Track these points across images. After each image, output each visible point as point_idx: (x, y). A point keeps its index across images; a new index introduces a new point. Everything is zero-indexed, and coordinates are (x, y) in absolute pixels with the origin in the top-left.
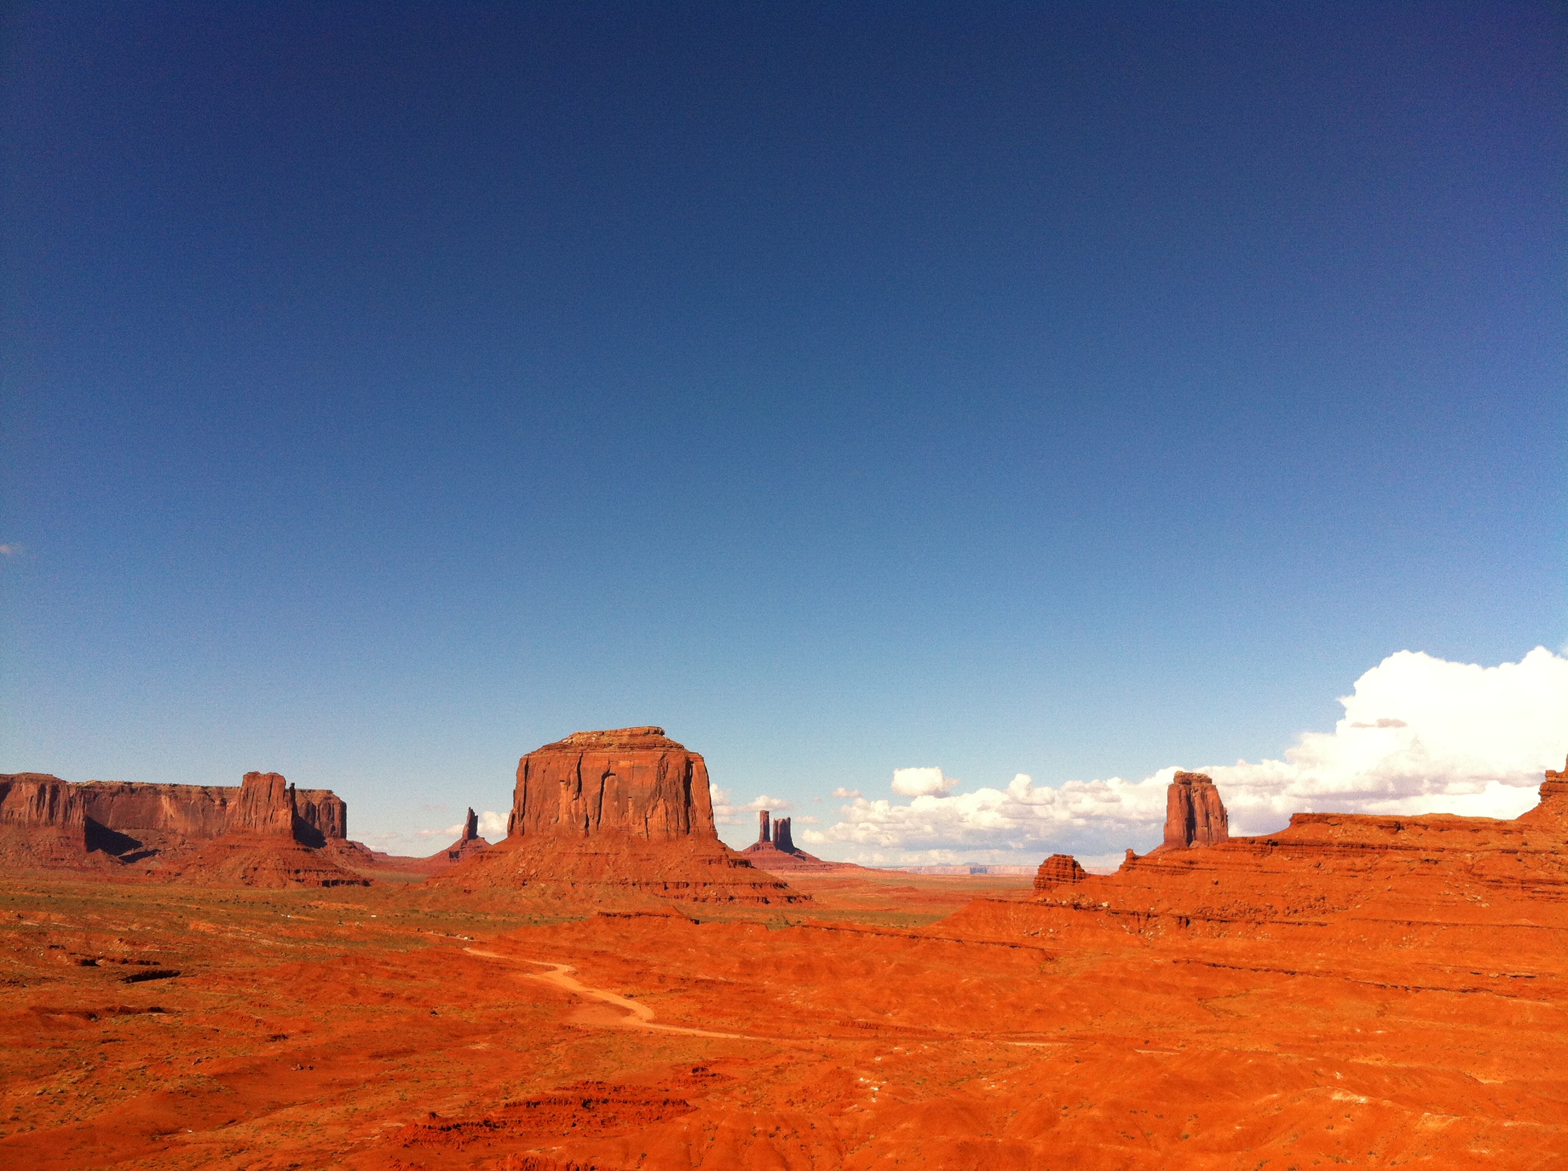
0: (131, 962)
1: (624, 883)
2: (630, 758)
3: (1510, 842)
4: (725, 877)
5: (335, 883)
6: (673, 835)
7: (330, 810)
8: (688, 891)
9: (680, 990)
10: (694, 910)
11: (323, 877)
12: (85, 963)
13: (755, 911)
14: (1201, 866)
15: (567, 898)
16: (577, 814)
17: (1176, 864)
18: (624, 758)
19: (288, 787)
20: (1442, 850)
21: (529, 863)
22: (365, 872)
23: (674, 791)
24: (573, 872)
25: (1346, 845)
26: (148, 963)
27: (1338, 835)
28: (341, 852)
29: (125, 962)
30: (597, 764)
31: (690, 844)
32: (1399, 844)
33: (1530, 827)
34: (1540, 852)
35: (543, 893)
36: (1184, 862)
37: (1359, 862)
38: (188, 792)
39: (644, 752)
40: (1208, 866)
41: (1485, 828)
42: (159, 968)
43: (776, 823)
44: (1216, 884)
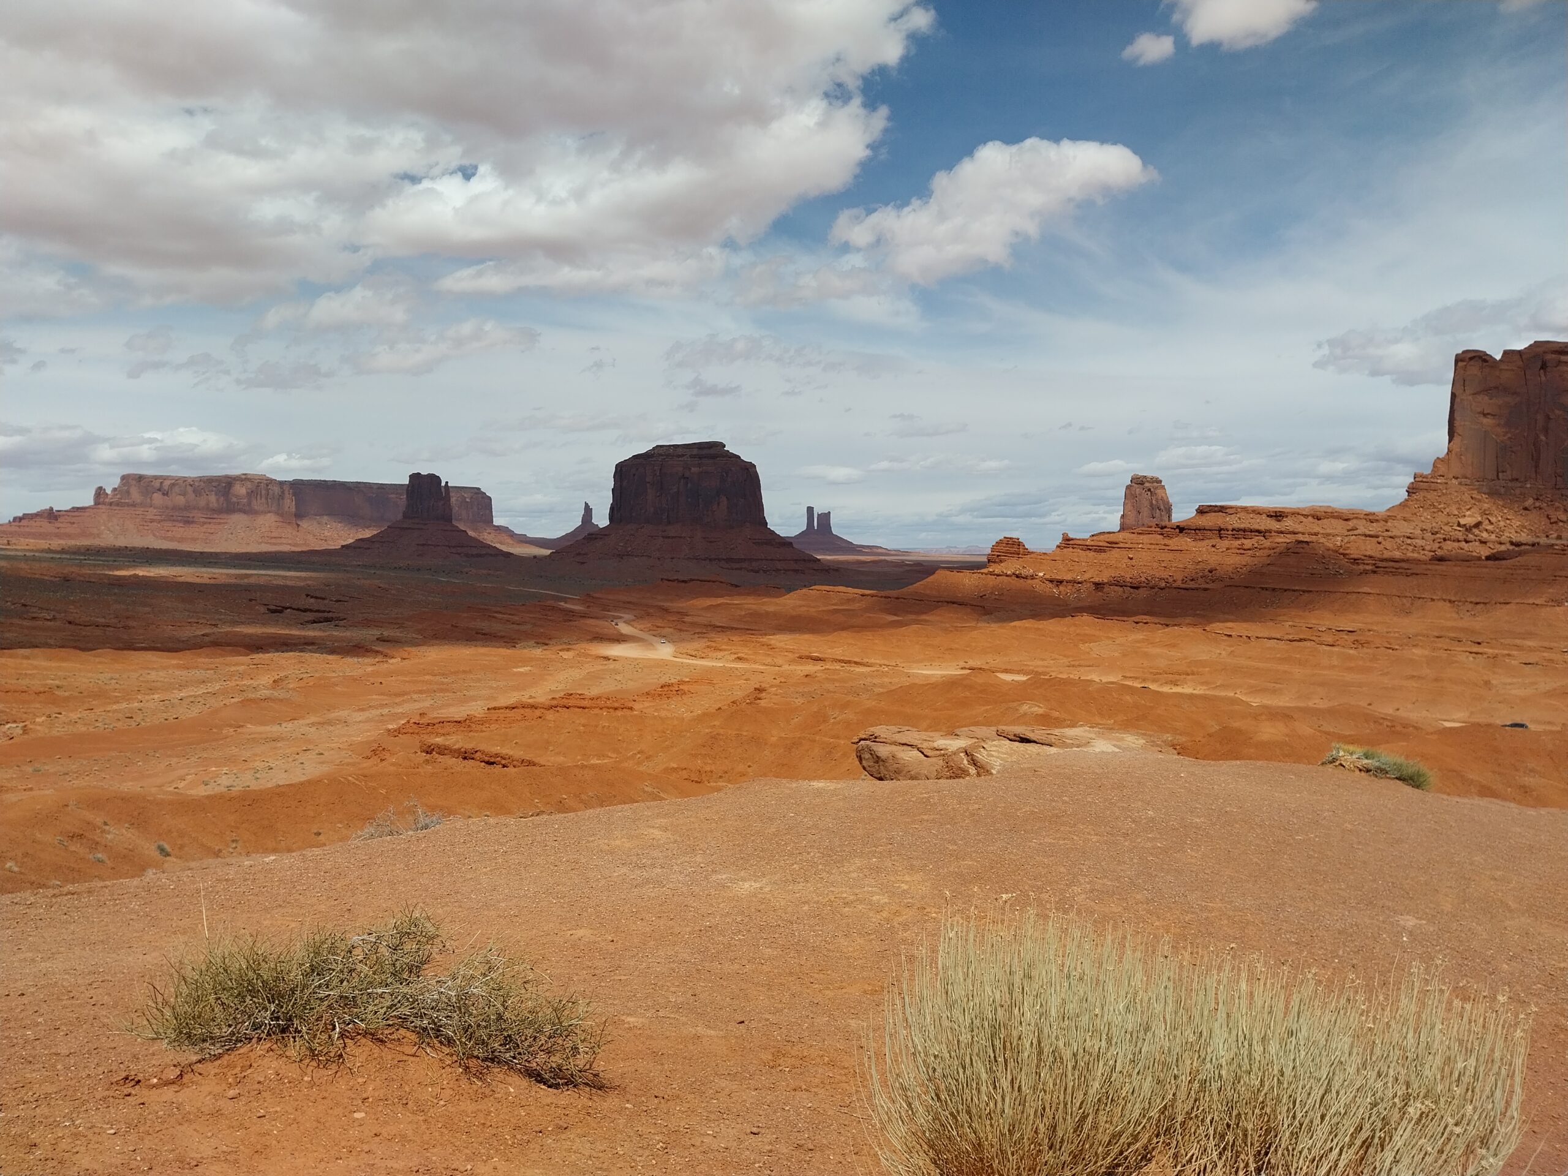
3: (1374, 529)
7: (479, 503)
11: (475, 551)
14: (1121, 545)
17: (1101, 544)
19: (444, 484)
20: (1316, 534)
22: (509, 549)
25: (1239, 530)
27: (1232, 522)
28: (487, 532)
32: (1283, 529)
33: (1393, 518)
34: (1399, 537)
36: (1108, 542)
37: (1248, 543)
40: (1127, 546)
41: (1356, 518)
43: (821, 516)
44: (1131, 559)
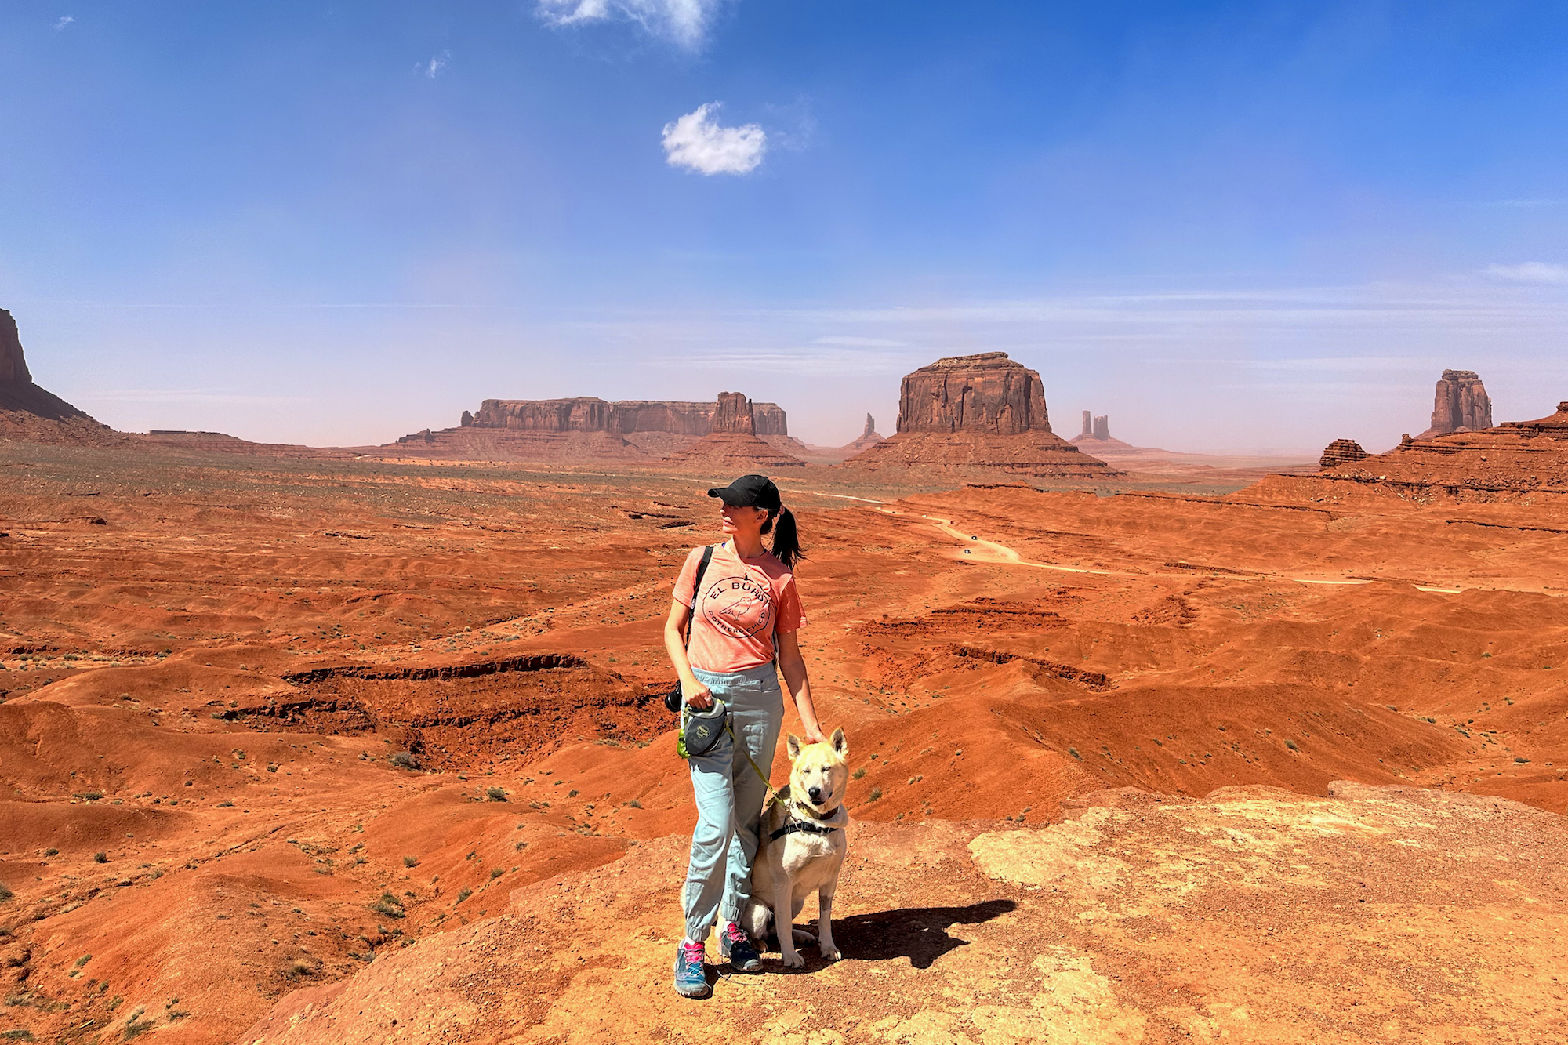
0: (663, 516)
1: (982, 464)
2: (982, 375)
4: (1058, 460)
5: (782, 464)
6: (1018, 430)
7: (776, 418)
8: (1029, 470)
9: (1035, 538)
10: (1035, 482)
11: (774, 461)
12: (634, 517)
13: (1082, 483)
14: (1471, 446)
15: (941, 474)
16: (945, 416)
17: (1448, 445)
18: (978, 376)
19: (747, 401)
21: (913, 451)
22: (802, 458)
23: (1017, 398)
24: (944, 457)
26: (674, 517)
28: (784, 444)
29: (659, 516)
30: (959, 381)
31: (1031, 436)
35: (923, 471)
36: (1456, 443)
38: (684, 406)
39: (993, 371)
40: (1478, 446)
42: (681, 520)
43: (1096, 420)
44: (1485, 460)
